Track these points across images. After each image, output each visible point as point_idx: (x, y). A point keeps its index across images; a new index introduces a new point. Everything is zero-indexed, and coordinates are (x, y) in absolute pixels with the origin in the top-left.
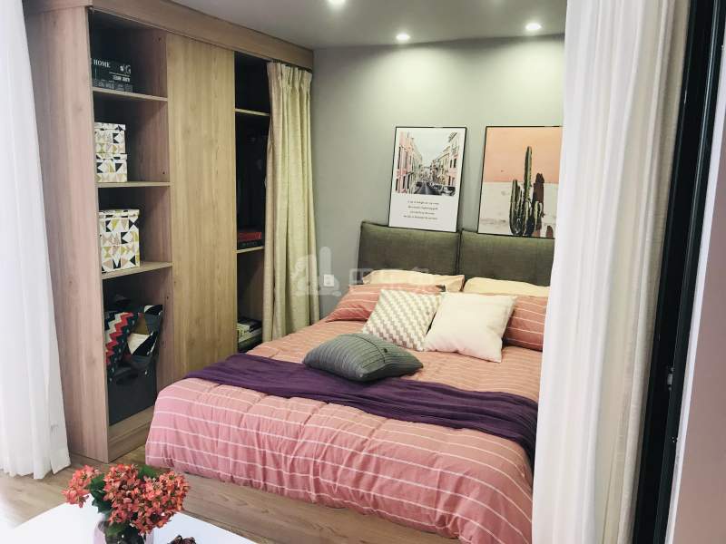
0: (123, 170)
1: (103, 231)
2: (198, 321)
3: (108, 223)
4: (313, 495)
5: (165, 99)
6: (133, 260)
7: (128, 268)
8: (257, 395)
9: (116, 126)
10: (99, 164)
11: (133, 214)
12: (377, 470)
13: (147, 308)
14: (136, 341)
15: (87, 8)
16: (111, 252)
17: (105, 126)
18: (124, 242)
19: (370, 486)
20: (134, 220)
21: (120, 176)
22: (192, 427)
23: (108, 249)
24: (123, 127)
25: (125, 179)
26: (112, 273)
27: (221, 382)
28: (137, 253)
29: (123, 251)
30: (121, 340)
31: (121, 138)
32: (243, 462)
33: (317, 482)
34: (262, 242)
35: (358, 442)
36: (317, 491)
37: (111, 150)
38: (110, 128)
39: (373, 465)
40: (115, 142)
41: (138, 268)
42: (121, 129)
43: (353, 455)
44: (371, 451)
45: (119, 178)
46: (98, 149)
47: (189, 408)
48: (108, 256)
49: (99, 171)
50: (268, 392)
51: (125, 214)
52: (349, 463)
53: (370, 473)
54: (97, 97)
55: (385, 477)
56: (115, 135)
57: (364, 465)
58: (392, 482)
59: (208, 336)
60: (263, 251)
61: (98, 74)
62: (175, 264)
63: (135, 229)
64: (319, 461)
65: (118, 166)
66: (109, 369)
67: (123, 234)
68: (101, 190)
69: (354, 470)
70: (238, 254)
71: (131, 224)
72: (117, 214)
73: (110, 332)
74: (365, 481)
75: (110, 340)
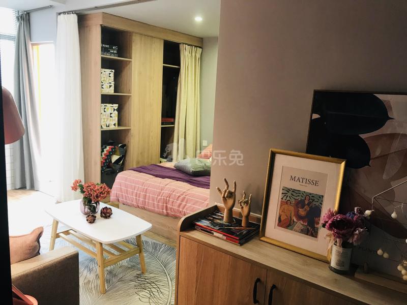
0: (112, 88)
1: (103, 112)
2: (141, 153)
3: (105, 108)
4: (165, 211)
5: (131, 60)
6: (115, 125)
7: (112, 127)
8: (152, 176)
9: (110, 70)
10: (102, 85)
11: (116, 106)
12: (186, 202)
13: (120, 145)
14: (115, 158)
15: (101, 25)
16: (105, 120)
17: (106, 70)
18: (111, 117)
19: (183, 208)
20: (116, 108)
21: (111, 90)
22: (126, 186)
23: (104, 119)
24: (113, 71)
25: (113, 91)
26: (105, 128)
27: (140, 172)
28: (117, 123)
29: (111, 120)
30: (109, 156)
31: (112, 75)
32: (141, 199)
33: (166, 207)
34: (173, 123)
35: (182, 193)
36: (166, 210)
37: (108, 80)
38: (108, 71)
39: (186, 200)
40: (110, 77)
41: (116, 128)
42: (112, 72)
43: (179, 197)
44: (186, 195)
45: (111, 91)
46: (103, 79)
47: (126, 180)
48: (104, 122)
49: (102, 88)
50: (157, 176)
51: (112, 106)
52: (177, 199)
53: (184, 203)
54: (103, 59)
55: (189, 205)
56: (110, 74)
57: (183, 200)
58: (191, 206)
59: (146, 161)
60: (174, 127)
61: (104, 50)
62: (132, 128)
63: (116, 112)
64: (168, 198)
65: (110, 86)
66: (102, 167)
67: (111, 114)
68: (102, 95)
69: (179, 202)
70: (162, 128)
71: (114, 110)
72: (109, 105)
73: (103, 153)
74: (182, 206)
75: (104, 156)
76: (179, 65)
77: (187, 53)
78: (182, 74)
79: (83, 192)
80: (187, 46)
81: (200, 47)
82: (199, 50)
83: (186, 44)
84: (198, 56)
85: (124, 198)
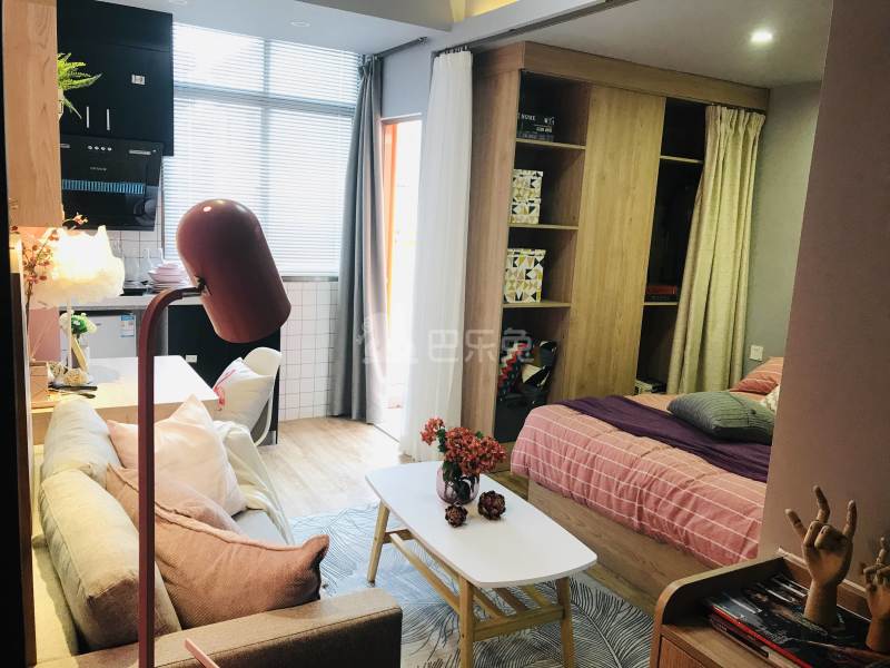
0: (536, 213)
1: (510, 266)
2: (590, 365)
3: (515, 259)
4: (635, 519)
5: (583, 148)
6: (534, 296)
7: (528, 302)
8: (609, 427)
9: (535, 172)
10: (514, 206)
11: (540, 254)
12: (694, 508)
13: (542, 343)
14: (530, 372)
15: (521, 70)
16: (515, 285)
17: (525, 172)
18: (527, 278)
19: (685, 522)
20: (540, 259)
21: (532, 218)
22: (548, 443)
23: (512, 282)
24: (541, 173)
25: (536, 221)
26: (512, 302)
27: (583, 412)
28: (539, 291)
29: (526, 285)
30: (517, 366)
31: (538, 183)
32: (580, 480)
33: (640, 510)
34: (676, 298)
35: (683, 481)
36: (640, 519)
37: (527, 194)
38: (529, 174)
39: (691, 503)
40: (532, 187)
41: (538, 303)
42: (538, 175)
43: (675, 490)
44: (694, 490)
45: (532, 220)
46: (516, 192)
47: (548, 426)
48: (512, 288)
49: (514, 213)
50: (621, 428)
51: (532, 253)
52: (670, 497)
53: (687, 510)
54: (519, 147)
55: (700, 516)
56: (532, 181)
57: (684, 501)
58: (705, 521)
60: (677, 307)
61: (523, 127)
62: (573, 305)
63: (540, 268)
64: (645, 490)
65: (531, 209)
66: (499, 389)
67: (528, 271)
68: (511, 229)
69: (673, 504)
70: (645, 307)
71: (536, 263)
72: (525, 253)
73: (505, 359)
74: (680, 516)
75: (506, 365)
76: (701, 156)
77: (723, 127)
78: (706, 178)
79: (443, 448)
80: (725, 109)
81: (760, 112)
82: (758, 120)
83: (723, 105)
84: (754, 133)
85: (541, 469)
